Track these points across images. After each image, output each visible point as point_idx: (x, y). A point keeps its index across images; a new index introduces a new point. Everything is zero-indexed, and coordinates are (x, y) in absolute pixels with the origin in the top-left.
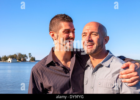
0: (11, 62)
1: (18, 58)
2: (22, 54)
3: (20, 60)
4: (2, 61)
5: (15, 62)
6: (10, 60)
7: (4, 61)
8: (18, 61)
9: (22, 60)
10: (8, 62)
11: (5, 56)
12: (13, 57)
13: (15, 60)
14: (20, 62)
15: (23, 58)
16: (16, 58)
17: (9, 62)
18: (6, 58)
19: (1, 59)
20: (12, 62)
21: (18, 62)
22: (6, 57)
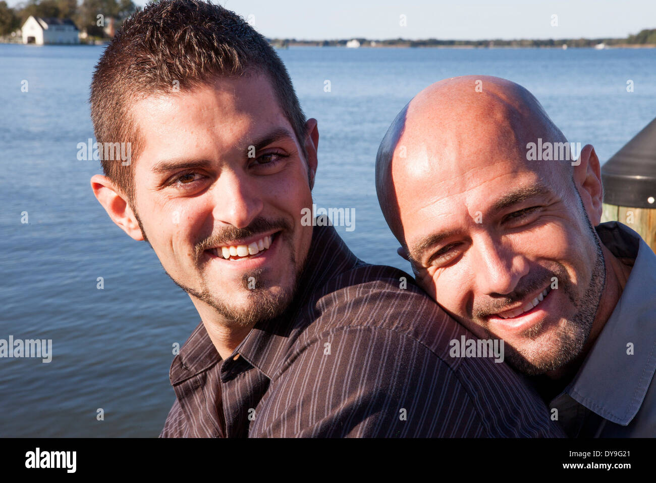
0: (40, 40)
1: (82, 19)
3: (96, 32)
5: (68, 44)
6: (32, 28)
8: (84, 35)
9: (109, 31)
10: (25, 40)
11: (3, 5)
12: (49, 12)
13: (67, 33)
14: (97, 41)
15: (117, 17)
16: (73, 18)
17: (32, 40)
18: (8, 20)
20: (47, 43)
21: (83, 43)
22: (11, 11)
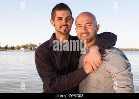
1: (29, 48)
2: (33, 44)
3: (31, 49)
4: (16, 50)
6: (22, 49)
7: (17, 51)
8: (29, 50)
9: (33, 49)
11: (18, 46)
12: (25, 47)
13: (27, 50)
14: (31, 51)
15: (34, 47)
17: (22, 51)
18: (19, 48)
19: (15, 49)
20: (24, 51)
